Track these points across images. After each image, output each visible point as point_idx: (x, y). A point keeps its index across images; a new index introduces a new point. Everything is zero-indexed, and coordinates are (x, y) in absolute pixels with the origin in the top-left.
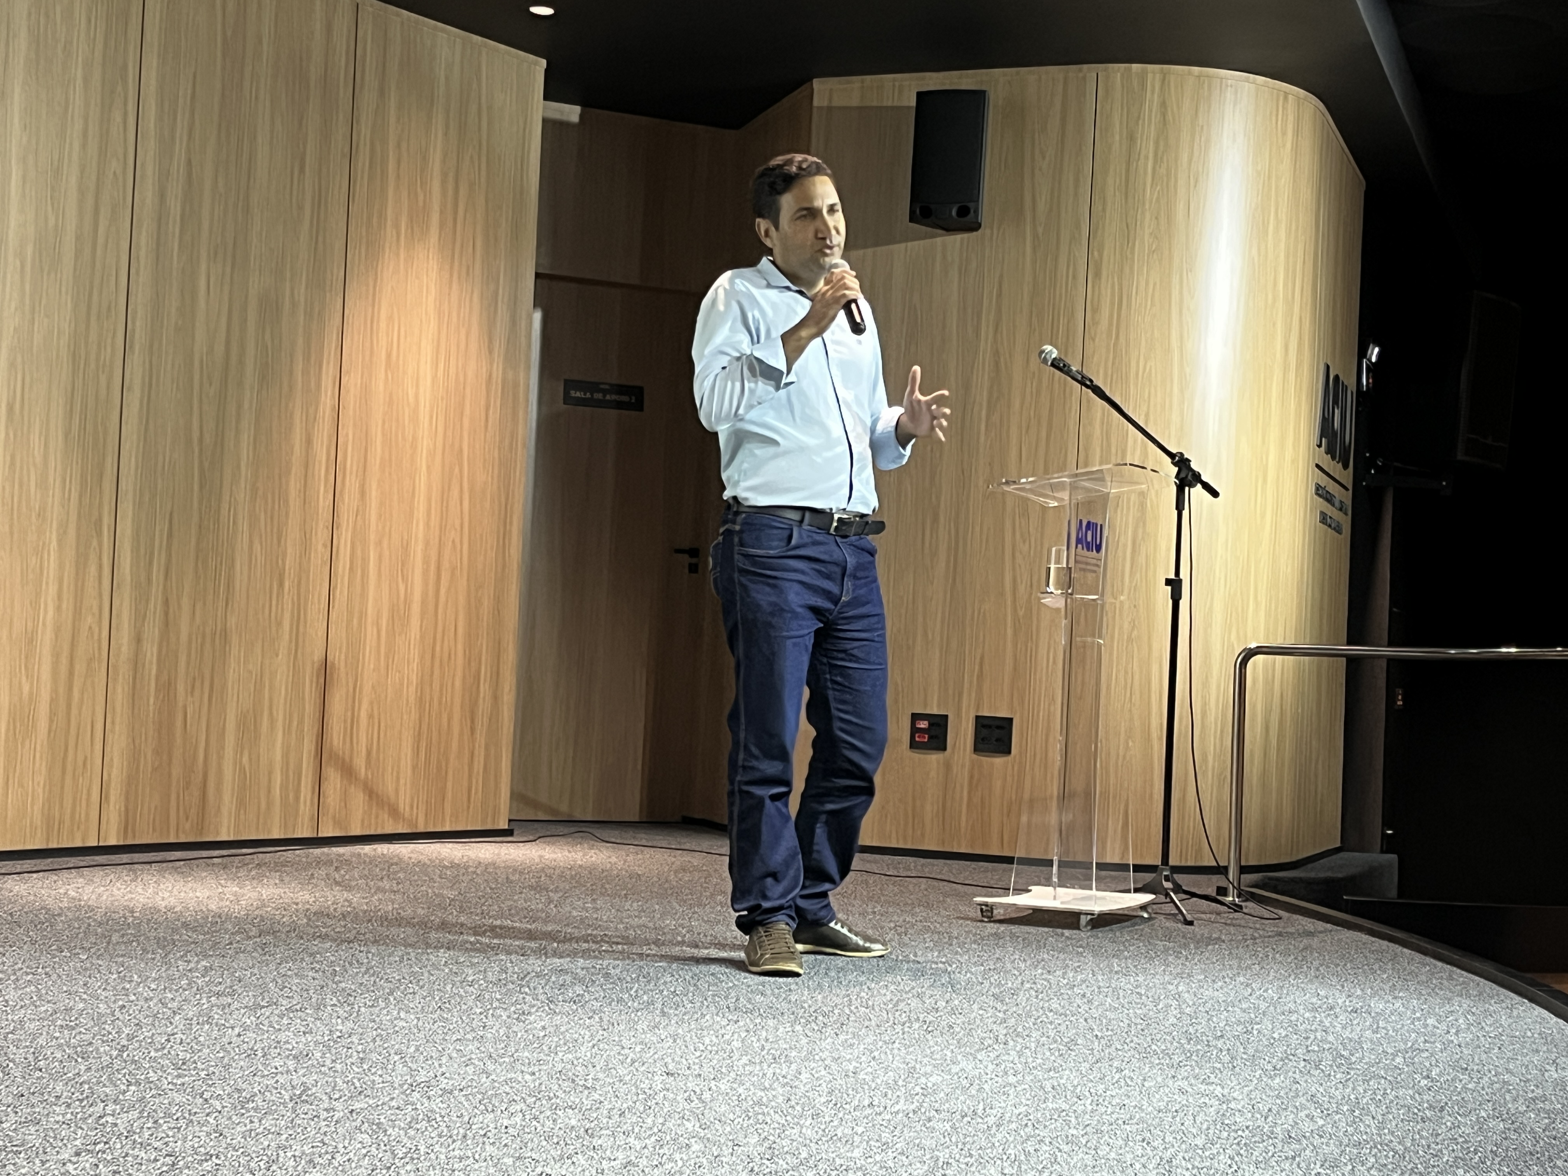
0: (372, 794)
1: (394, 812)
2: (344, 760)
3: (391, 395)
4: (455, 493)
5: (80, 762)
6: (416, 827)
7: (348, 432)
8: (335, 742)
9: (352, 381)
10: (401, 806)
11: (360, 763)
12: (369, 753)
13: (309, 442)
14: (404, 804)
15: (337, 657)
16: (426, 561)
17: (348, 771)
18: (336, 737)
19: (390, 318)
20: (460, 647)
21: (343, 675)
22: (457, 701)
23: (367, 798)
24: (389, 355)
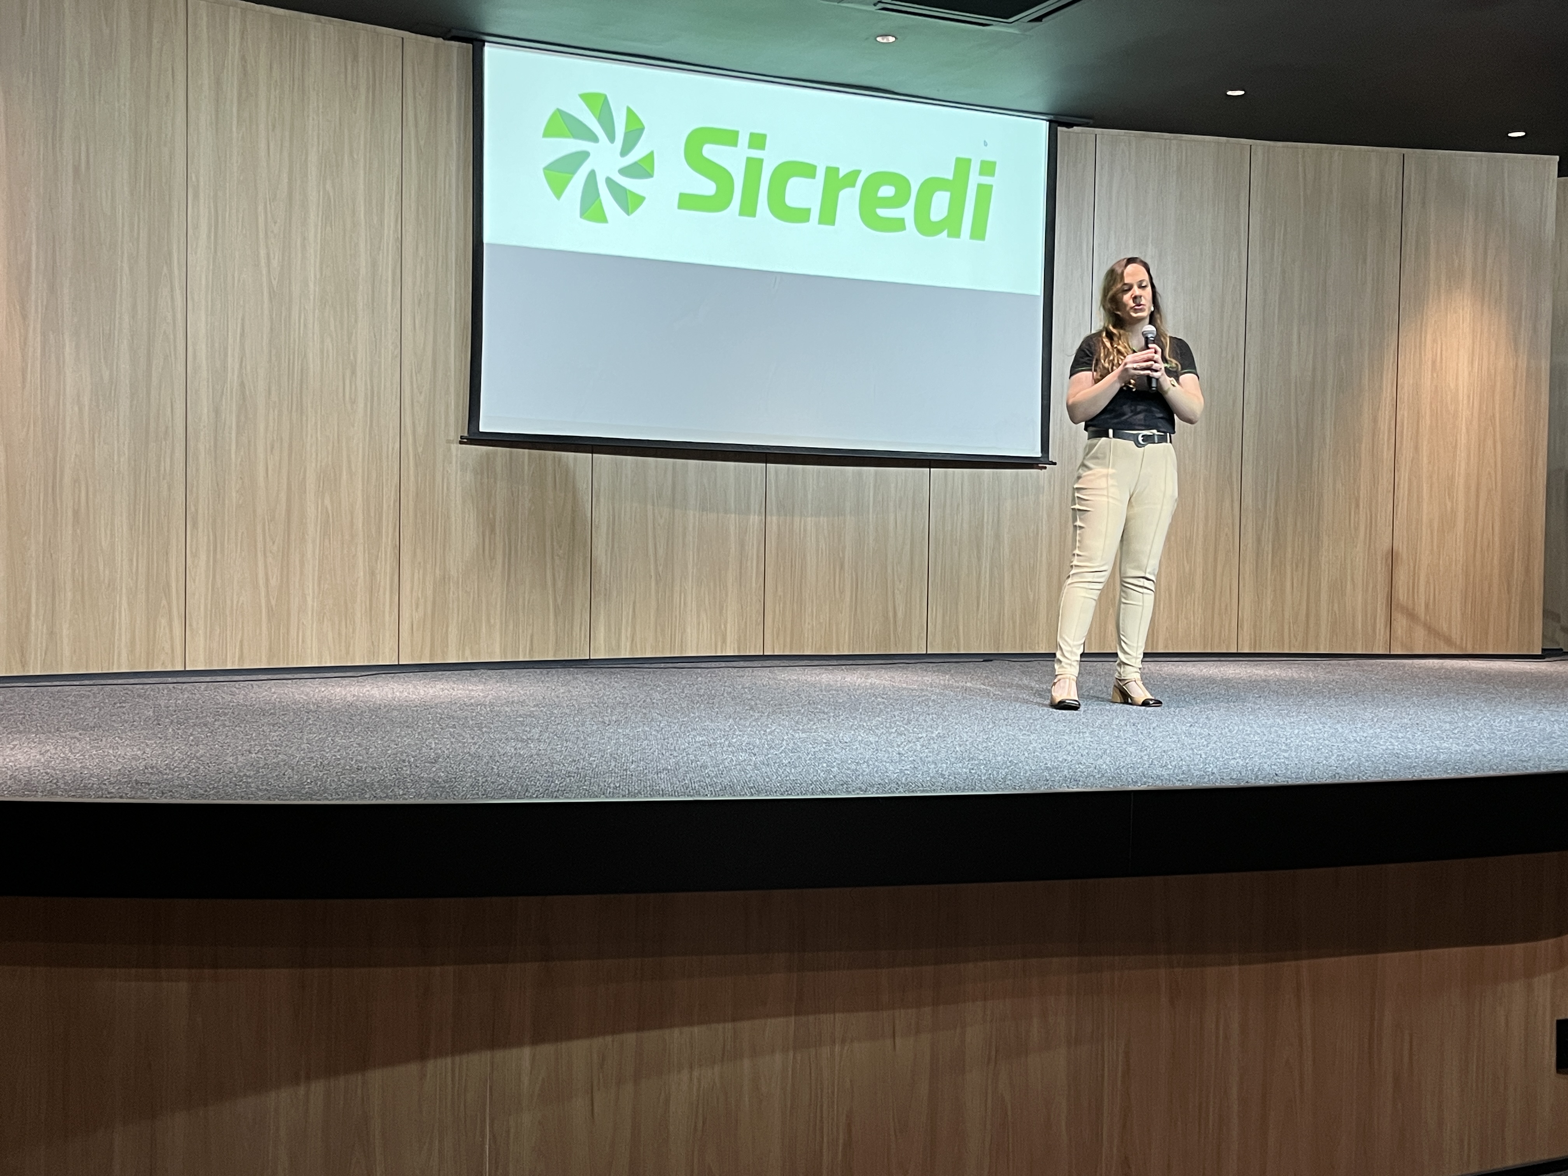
0: (1431, 630)
1: (1448, 641)
2: (1407, 610)
3: (1436, 387)
4: (1490, 443)
5: (1223, 607)
6: (1466, 651)
7: (1404, 413)
8: (1401, 598)
9: (1407, 382)
10: (1454, 637)
11: (1421, 611)
12: (1427, 606)
13: (1375, 420)
14: (1456, 636)
15: (1401, 547)
16: (1468, 488)
17: (1412, 616)
18: (1402, 594)
19: (1434, 341)
20: (1497, 539)
21: (1405, 557)
22: (1496, 571)
23: (1426, 632)
24: (1434, 362)
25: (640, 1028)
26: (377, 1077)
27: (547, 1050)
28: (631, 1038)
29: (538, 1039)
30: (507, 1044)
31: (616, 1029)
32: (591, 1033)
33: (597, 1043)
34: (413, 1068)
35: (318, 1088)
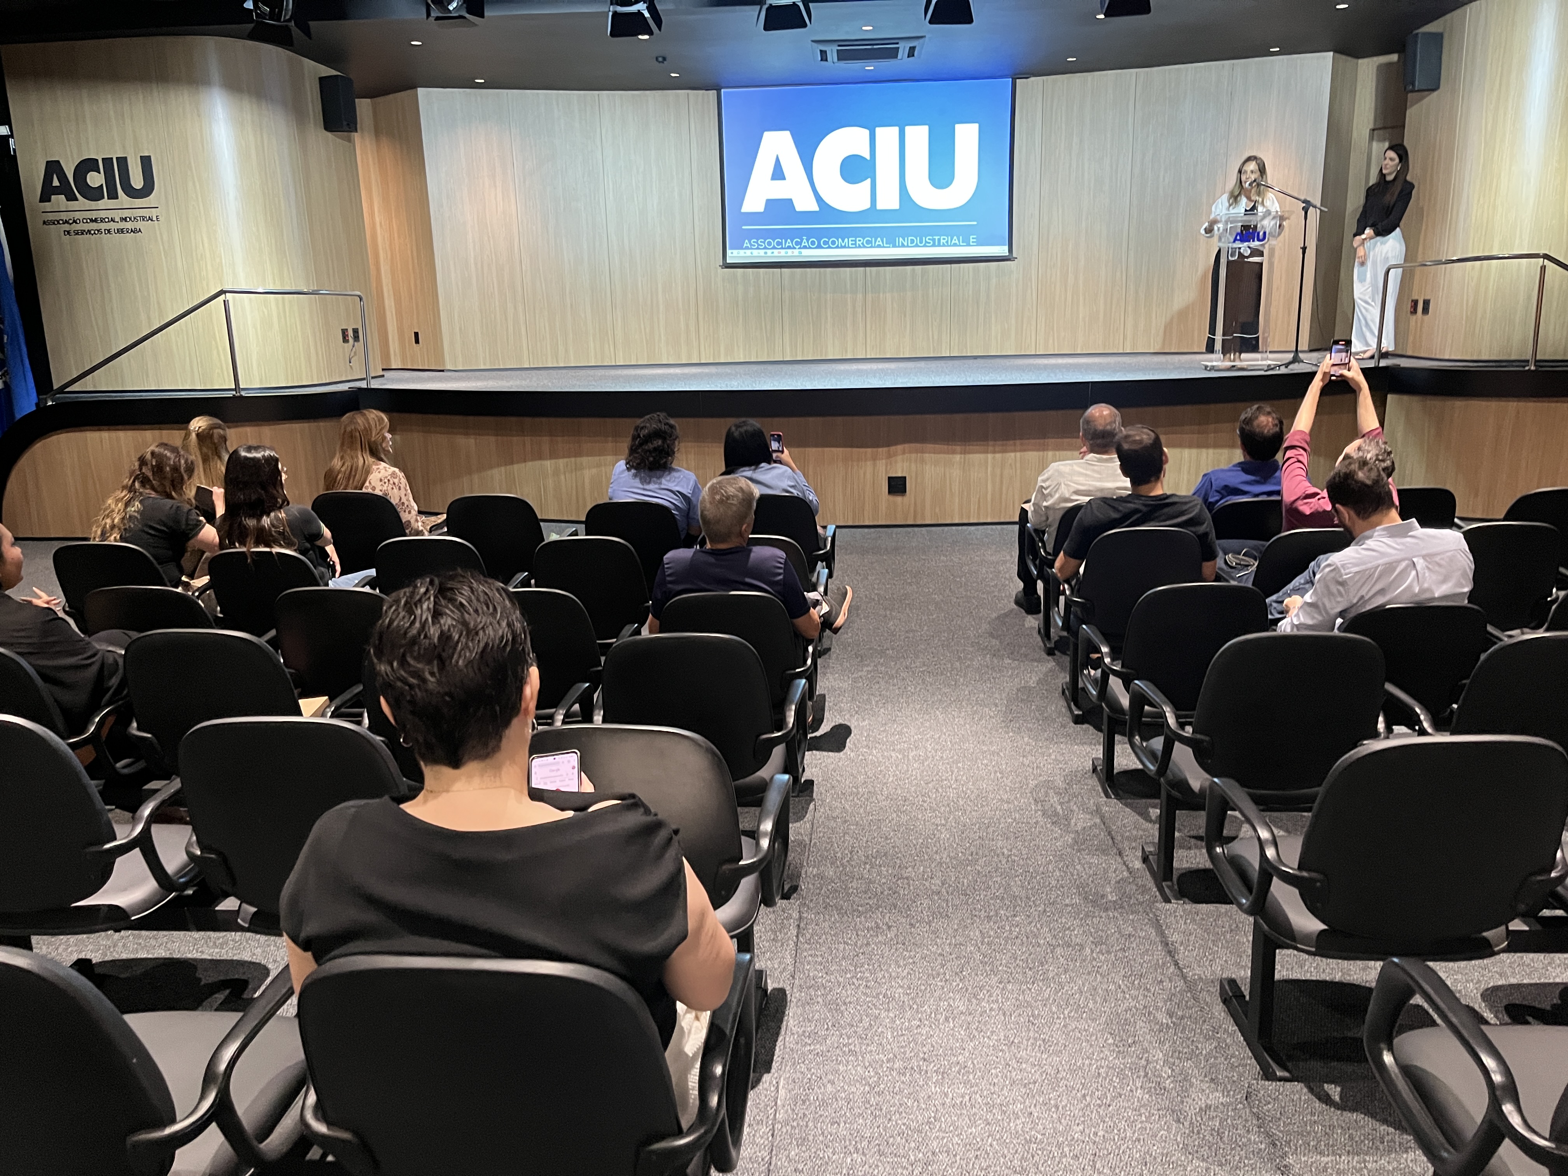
5: (1116, 328)
25: (575, 456)
26: (516, 466)
27: (553, 461)
28: (573, 459)
29: (551, 458)
30: (544, 459)
31: (569, 457)
32: (564, 457)
33: (565, 460)
34: (523, 465)
35: (503, 469)
